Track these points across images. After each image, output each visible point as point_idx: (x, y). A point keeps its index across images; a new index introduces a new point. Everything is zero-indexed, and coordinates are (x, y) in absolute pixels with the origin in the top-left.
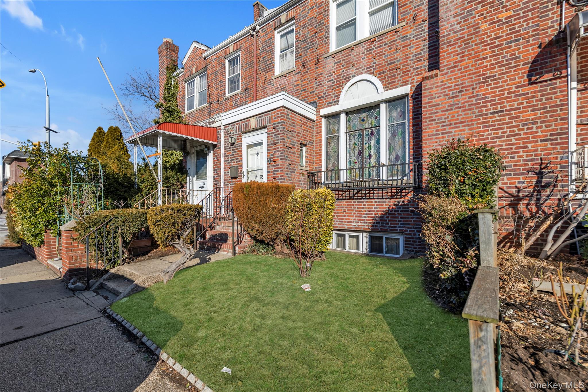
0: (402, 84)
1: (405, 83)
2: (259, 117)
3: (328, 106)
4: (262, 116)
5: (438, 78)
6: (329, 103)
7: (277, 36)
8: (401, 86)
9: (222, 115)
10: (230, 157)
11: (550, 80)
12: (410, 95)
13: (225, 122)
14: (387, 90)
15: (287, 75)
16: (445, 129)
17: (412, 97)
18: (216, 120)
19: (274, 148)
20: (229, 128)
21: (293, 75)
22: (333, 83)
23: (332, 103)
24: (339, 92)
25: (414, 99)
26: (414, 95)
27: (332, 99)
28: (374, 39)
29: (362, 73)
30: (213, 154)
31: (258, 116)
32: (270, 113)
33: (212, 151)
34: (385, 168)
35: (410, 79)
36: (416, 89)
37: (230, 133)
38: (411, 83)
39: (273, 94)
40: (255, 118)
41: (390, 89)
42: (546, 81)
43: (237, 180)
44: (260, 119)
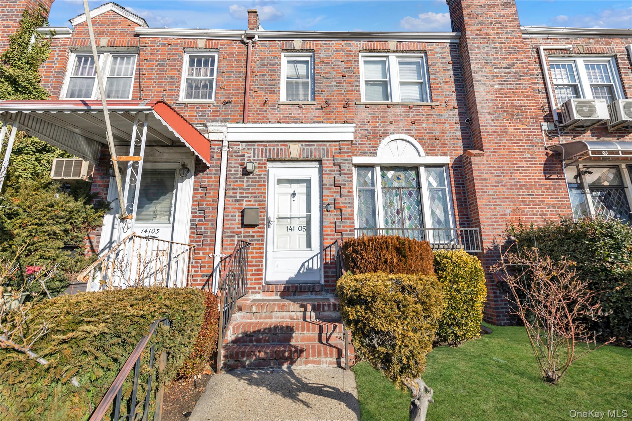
0: (443, 154)
1: (445, 154)
2: (306, 145)
3: (363, 155)
4: (314, 145)
5: (484, 157)
6: (364, 153)
7: (284, 60)
8: (441, 155)
9: (229, 125)
10: (238, 191)
11: (557, 179)
12: (450, 166)
13: (231, 137)
14: (428, 156)
15: (303, 106)
16: (495, 202)
17: (452, 167)
18: (210, 129)
19: (335, 190)
20: (241, 148)
21: (312, 109)
22: (368, 133)
23: (366, 153)
24: (375, 144)
25: (454, 170)
26: (454, 166)
27: (367, 149)
28: (412, 106)
29: (401, 133)
30: (195, 182)
31: (304, 144)
32: (328, 144)
33: (193, 177)
34: (431, 232)
35: (449, 152)
36: (455, 161)
37: (244, 156)
38: (450, 155)
39: (336, 123)
40: (300, 144)
41: (431, 156)
42: (554, 179)
43: (256, 229)
44: (309, 148)
